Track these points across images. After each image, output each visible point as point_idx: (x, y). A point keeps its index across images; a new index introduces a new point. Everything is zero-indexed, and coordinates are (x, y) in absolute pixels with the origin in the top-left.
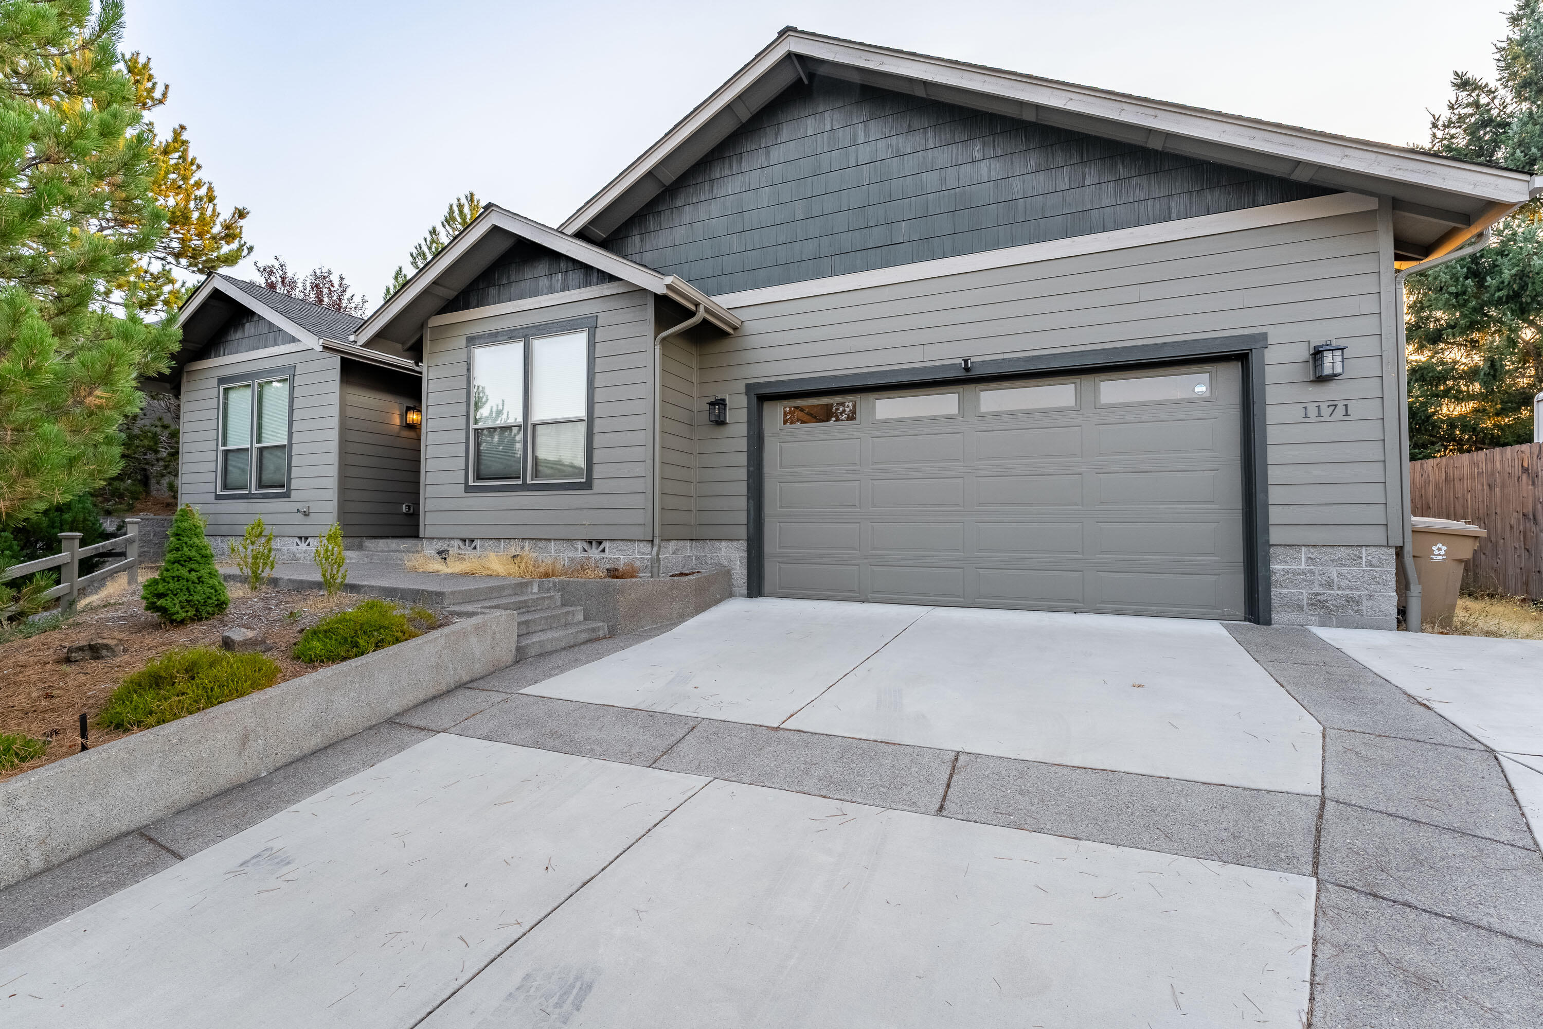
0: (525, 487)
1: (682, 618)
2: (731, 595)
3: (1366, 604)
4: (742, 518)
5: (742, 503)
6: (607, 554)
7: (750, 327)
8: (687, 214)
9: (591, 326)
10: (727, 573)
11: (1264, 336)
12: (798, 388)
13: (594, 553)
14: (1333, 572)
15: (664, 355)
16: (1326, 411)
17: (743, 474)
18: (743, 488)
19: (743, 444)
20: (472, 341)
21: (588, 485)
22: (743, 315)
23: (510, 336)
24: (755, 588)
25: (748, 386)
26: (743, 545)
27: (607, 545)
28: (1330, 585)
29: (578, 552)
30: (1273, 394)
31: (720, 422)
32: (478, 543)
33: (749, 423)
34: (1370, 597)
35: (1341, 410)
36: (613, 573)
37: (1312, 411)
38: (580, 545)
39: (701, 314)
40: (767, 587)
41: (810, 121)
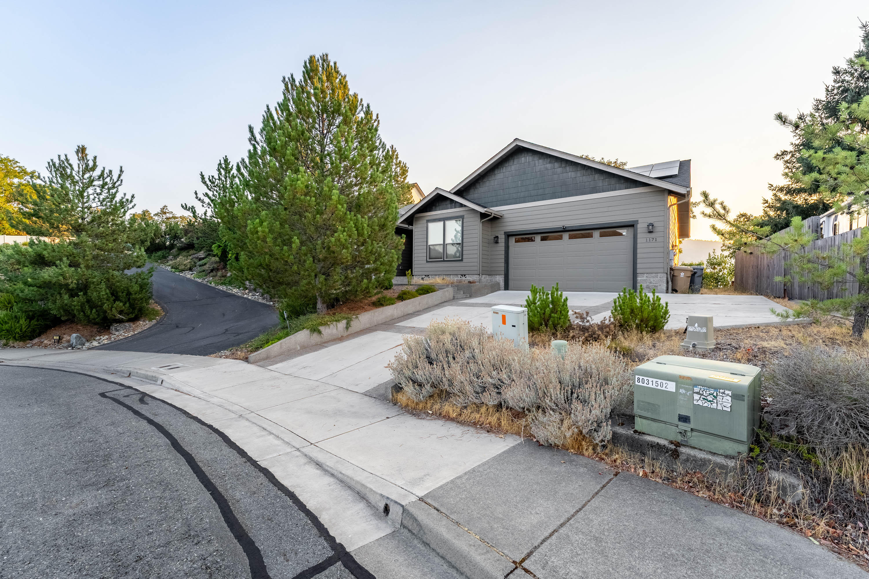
0: (444, 261)
1: (487, 294)
2: (500, 290)
3: (659, 287)
4: (503, 269)
5: (503, 265)
6: (467, 278)
7: (505, 216)
8: (487, 184)
9: (462, 217)
10: (498, 284)
11: (638, 221)
12: (519, 233)
13: (464, 278)
14: (652, 280)
15: (482, 225)
16: (652, 240)
17: (503, 257)
18: (503, 261)
19: (503, 248)
20: (428, 221)
21: (462, 260)
22: (503, 213)
23: (439, 220)
24: (507, 288)
25: (505, 232)
26: (503, 276)
27: (467, 276)
28: (651, 283)
29: (459, 278)
30: (639, 236)
31: (497, 242)
32: (430, 276)
33: (505, 243)
34: (660, 285)
35: (655, 240)
36: (470, 282)
37: (648, 239)
38: (459, 276)
39: (493, 215)
40: (510, 288)
41: (523, 159)
